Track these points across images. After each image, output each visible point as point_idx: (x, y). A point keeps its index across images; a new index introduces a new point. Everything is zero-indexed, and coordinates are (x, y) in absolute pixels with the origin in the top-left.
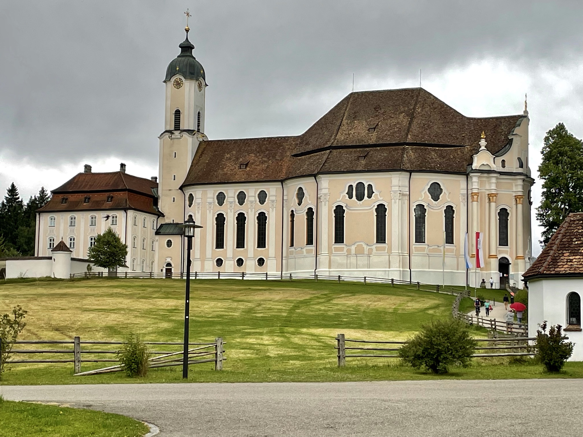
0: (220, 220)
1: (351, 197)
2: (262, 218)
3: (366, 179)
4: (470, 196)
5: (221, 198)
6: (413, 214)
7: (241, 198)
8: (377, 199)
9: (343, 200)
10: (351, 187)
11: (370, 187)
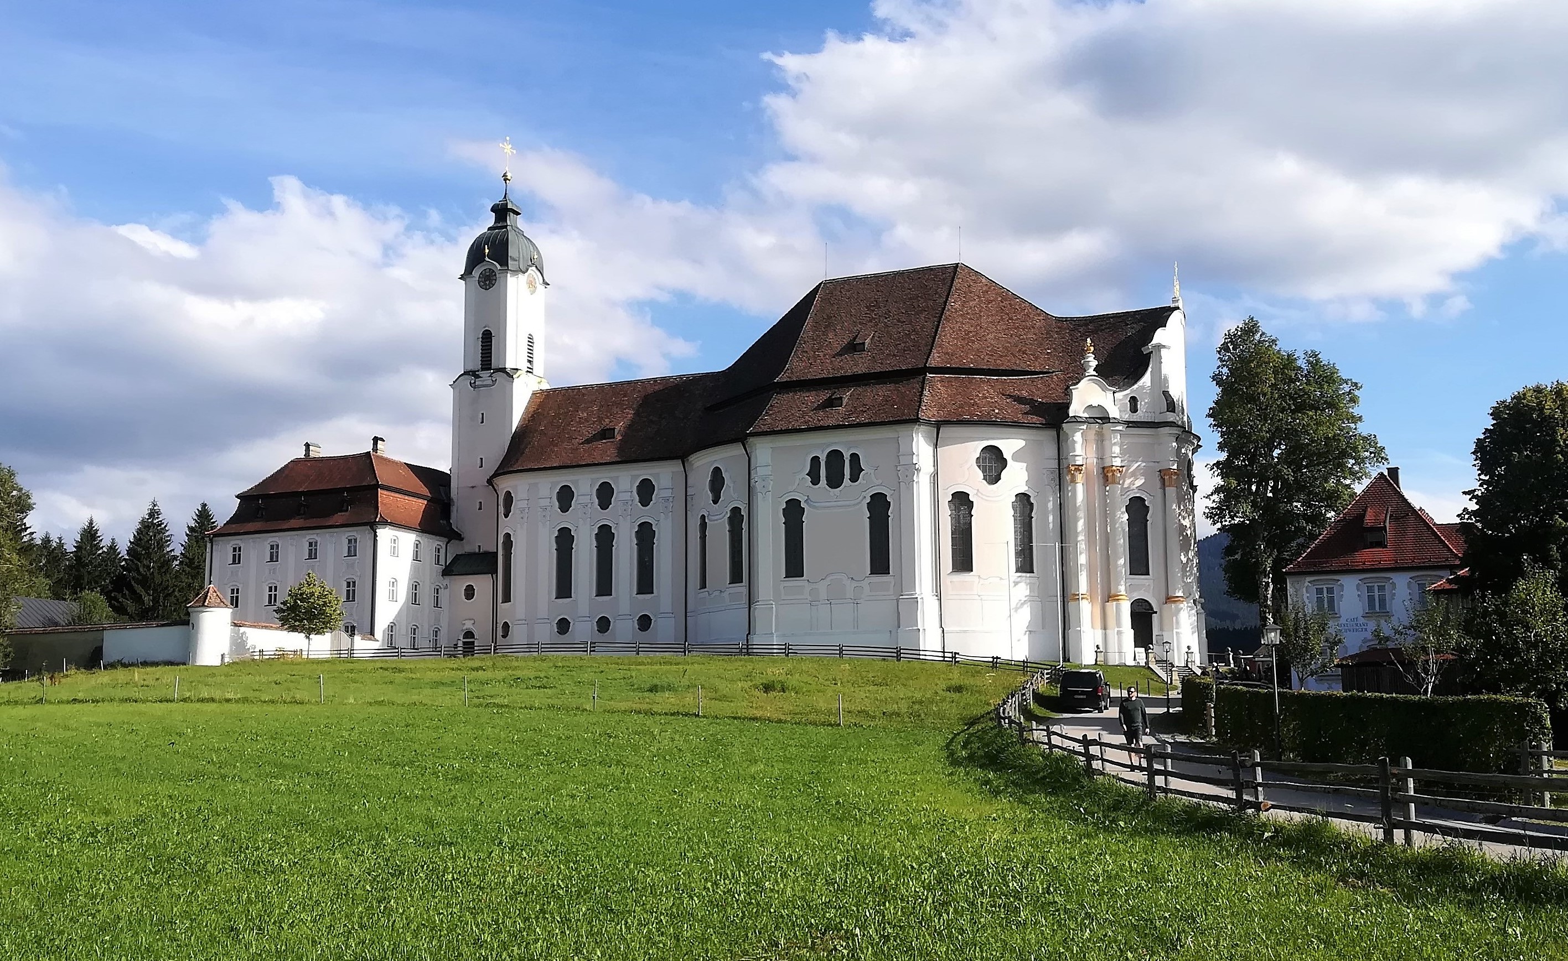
0: (565, 540)
1: (816, 481)
2: (645, 535)
3: (845, 443)
4: (1065, 473)
5: (565, 497)
6: (946, 513)
7: (605, 494)
9: (800, 488)
10: (815, 460)
11: (855, 458)
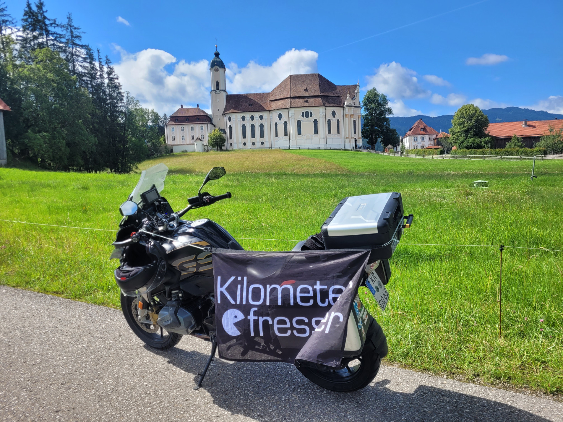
0: (244, 127)
1: (303, 116)
2: (262, 126)
3: (309, 110)
4: (345, 116)
5: (243, 118)
6: (327, 123)
7: (252, 118)
8: (314, 117)
9: (300, 118)
10: (303, 113)
11: (311, 113)
